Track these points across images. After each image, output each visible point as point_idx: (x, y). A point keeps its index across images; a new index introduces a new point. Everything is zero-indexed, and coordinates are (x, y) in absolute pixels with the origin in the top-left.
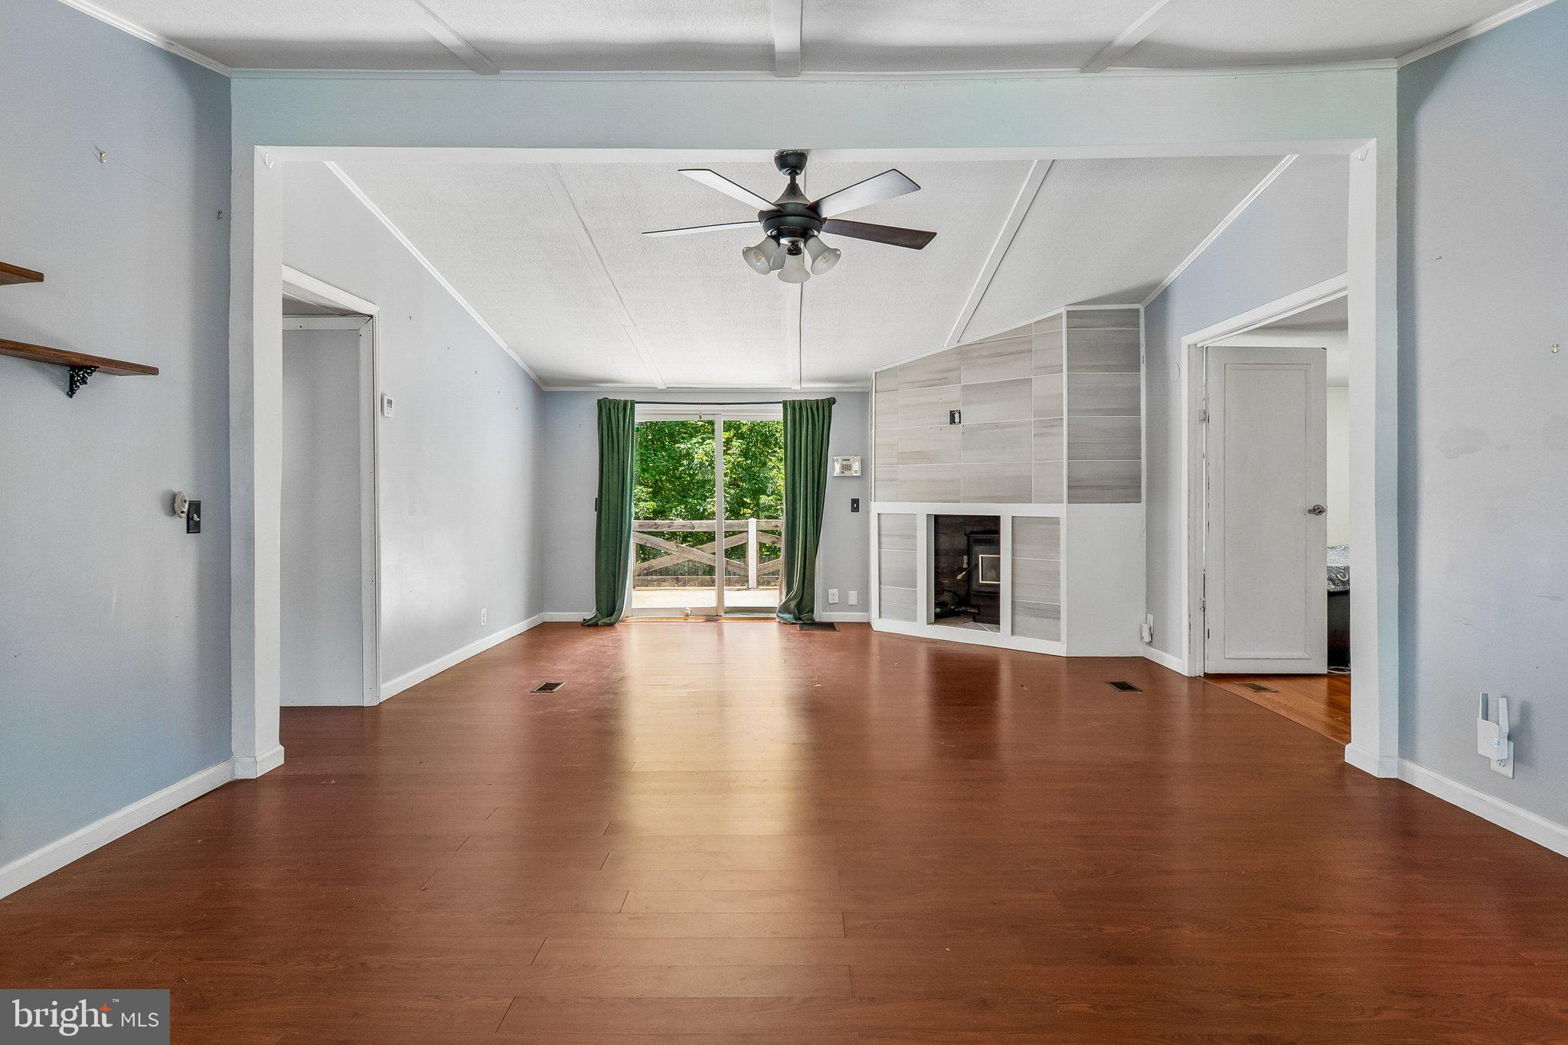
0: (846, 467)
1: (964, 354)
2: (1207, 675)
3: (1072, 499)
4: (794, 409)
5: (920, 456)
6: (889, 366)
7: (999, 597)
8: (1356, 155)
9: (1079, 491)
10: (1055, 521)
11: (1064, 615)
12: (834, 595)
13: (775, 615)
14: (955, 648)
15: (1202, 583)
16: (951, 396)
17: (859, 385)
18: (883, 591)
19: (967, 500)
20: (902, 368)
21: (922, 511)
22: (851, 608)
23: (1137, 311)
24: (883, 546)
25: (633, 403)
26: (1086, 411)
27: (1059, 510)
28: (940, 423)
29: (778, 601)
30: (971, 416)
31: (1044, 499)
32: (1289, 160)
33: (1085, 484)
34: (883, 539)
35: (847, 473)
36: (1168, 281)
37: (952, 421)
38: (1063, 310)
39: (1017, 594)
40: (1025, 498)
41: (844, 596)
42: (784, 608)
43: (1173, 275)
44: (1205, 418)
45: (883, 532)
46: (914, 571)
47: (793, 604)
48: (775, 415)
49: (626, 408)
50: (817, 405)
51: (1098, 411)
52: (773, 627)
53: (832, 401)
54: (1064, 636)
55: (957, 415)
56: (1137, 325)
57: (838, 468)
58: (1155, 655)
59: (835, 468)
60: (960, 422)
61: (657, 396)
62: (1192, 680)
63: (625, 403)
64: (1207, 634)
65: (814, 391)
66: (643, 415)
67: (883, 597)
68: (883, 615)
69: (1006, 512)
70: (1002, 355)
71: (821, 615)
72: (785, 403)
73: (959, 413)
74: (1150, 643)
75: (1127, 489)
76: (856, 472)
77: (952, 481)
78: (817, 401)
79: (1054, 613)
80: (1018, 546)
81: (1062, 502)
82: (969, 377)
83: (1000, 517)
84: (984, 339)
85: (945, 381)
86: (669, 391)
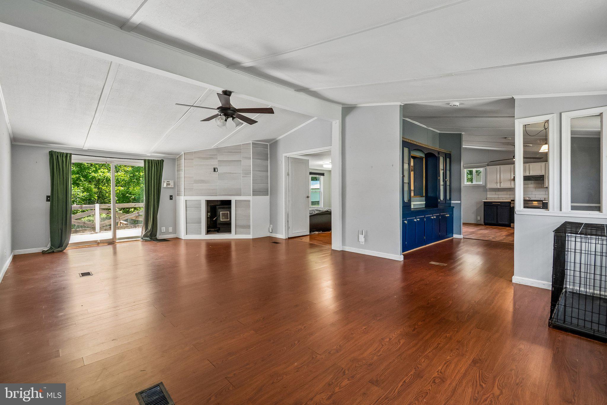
0: (168, 184)
1: (219, 150)
2: (289, 238)
3: (254, 195)
4: (149, 163)
5: (202, 181)
6: (191, 151)
7: (231, 224)
8: (334, 123)
9: (256, 193)
10: (249, 201)
11: (251, 227)
12: (164, 229)
13: (140, 239)
14: (217, 241)
15: (288, 216)
16: (214, 163)
17: (174, 156)
18: (187, 226)
19: (220, 195)
20: (195, 152)
21: (203, 199)
22: (170, 233)
23: (268, 145)
24: (187, 211)
25: (71, 154)
26: (256, 171)
27: (250, 198)
28: (210, 171)
29: (141, 234)
30: (221, 170)
31: (245, 195)
32: (315, 118)
33: (256, 191)
34: (188, 209)
35: (168, 186)
36: (278, 139)
37: (215, 171)
38: (251, 142)
39: (237, 222)
40: (240, 195)
41: (167, 229)
42: (145, 236)
43: (280, 137)
44: (288, 175)
45: (187, 206)
46: (200, 219)
47: (149, 234)
48: (141, 164)
49: (68, 156)
50: (158, 162)
51: (259, 171)
52: (140, 243)
53: (162, 161)
54: (251, 233)
55: (216, 169)
56: (268, 149)
57: (165, 185)
58: (273, 235)
59: (164, 185)
60: (217, 171)
61: (81, 152)
62: (285, 239)
63: (67, 154)
64: (288, 228)
65: (157, 157)
66: (75, 159)
67: (187, 228)
68: (187, 234)
69: (233, 199)
70: (231, 152)
71: (159, 237)
72: (145, 160)
73: (217, 168)
74: (272, 232)
75: (264, 192)
76: (172, 186)
77: (214, 189)
78: (158, 160)
79: (248, 227)
80: (237, 209)
81: (251, 196)
82: (220, 158)
83: (231, 200)
84: (226, 147)
85: (211, 158)
86: (88, 151)
